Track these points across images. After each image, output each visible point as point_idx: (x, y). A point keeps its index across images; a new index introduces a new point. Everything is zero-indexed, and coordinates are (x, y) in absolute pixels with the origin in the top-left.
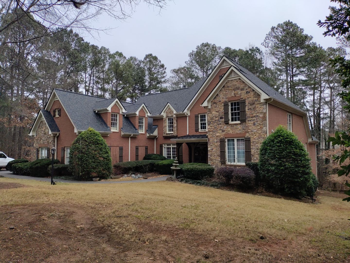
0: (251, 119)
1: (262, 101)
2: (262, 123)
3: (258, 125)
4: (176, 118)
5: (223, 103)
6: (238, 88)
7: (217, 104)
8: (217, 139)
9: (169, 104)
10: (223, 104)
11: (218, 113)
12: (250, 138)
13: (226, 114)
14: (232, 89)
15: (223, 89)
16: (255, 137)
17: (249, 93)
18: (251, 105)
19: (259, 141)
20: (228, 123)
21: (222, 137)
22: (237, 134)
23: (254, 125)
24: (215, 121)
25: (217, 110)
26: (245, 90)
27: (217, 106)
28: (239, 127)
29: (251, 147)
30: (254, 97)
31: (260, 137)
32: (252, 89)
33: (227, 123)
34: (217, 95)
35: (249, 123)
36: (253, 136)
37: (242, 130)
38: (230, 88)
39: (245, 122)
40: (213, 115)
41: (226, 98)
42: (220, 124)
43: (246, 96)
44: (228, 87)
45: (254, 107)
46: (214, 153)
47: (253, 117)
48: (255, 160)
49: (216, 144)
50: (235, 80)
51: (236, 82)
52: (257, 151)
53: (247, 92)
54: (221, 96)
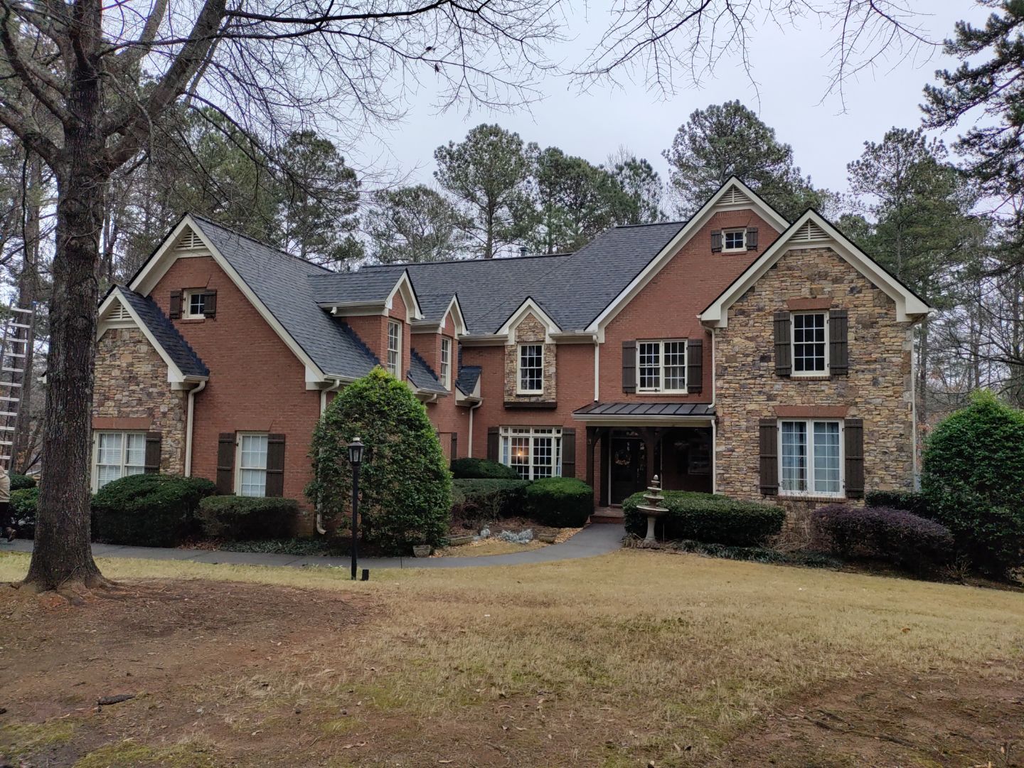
0: (865, 367)
1: (900, 317)
2: (900, 382)
3: (886, 385)
4: (553, 348)
5: (770, 314)
6: (824, 276)
7: (749, 316)
8: (748, 421)
9: (529, 302)
10: (771, 318)
11: (752, 344)
12: (861, 421)
13: (781, 346)
14: (804, 275)
15: (771, 273)
16: (878, 418)
17: (860, 292)
18: (865, 327)
19: (889, 432)
20: (788, 376)
21: (765, 413)
22: (818, 407)
23: (874, 385)
24: (743, 365)
25: (750, 335)
26: (845, 282)
27: (751, 322)
28: (827, 388)
29: (865, 446)
30: (874, 306)
31: (892, 420)
32: (870, 282)
33: (784, 374)
34: (752, 289)
35: (861, 379)
36: (871, 417)
37: (835, 398)
38: (797, 273)
39: (847, 374)
40: (737, 349)
41: (783, 301)
42: (761, 376)
43: (850, 302)
44: (789, 269)
45: (876, 334)
46: (738, 462)
47: (871, 361)
48: (877, 484)
49: (745, 435)
50: (812, 252)
51: (818, 256)
52: (881, 460)
53: (852, 290)
54: (764, 293)
